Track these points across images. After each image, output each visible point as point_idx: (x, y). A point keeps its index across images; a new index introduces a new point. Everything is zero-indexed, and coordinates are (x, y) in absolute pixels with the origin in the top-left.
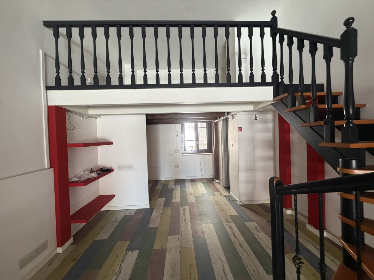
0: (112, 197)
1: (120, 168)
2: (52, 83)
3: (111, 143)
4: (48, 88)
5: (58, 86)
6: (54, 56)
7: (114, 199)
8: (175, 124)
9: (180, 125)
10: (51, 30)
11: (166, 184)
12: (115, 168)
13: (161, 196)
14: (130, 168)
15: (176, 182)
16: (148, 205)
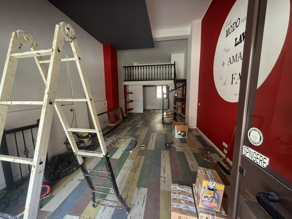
0: (133, 109)
1: (135, 101)
2: (125, 80)
3: (133, 93)
6: (125, 74)
8: (153, 87)
9: (155, 87)
10: (124, 68)
11: (149, 110)
12: (134, 101)
13: (147, 111)
14: (138, 101)
15: (153, 109)
16: (143, 112)
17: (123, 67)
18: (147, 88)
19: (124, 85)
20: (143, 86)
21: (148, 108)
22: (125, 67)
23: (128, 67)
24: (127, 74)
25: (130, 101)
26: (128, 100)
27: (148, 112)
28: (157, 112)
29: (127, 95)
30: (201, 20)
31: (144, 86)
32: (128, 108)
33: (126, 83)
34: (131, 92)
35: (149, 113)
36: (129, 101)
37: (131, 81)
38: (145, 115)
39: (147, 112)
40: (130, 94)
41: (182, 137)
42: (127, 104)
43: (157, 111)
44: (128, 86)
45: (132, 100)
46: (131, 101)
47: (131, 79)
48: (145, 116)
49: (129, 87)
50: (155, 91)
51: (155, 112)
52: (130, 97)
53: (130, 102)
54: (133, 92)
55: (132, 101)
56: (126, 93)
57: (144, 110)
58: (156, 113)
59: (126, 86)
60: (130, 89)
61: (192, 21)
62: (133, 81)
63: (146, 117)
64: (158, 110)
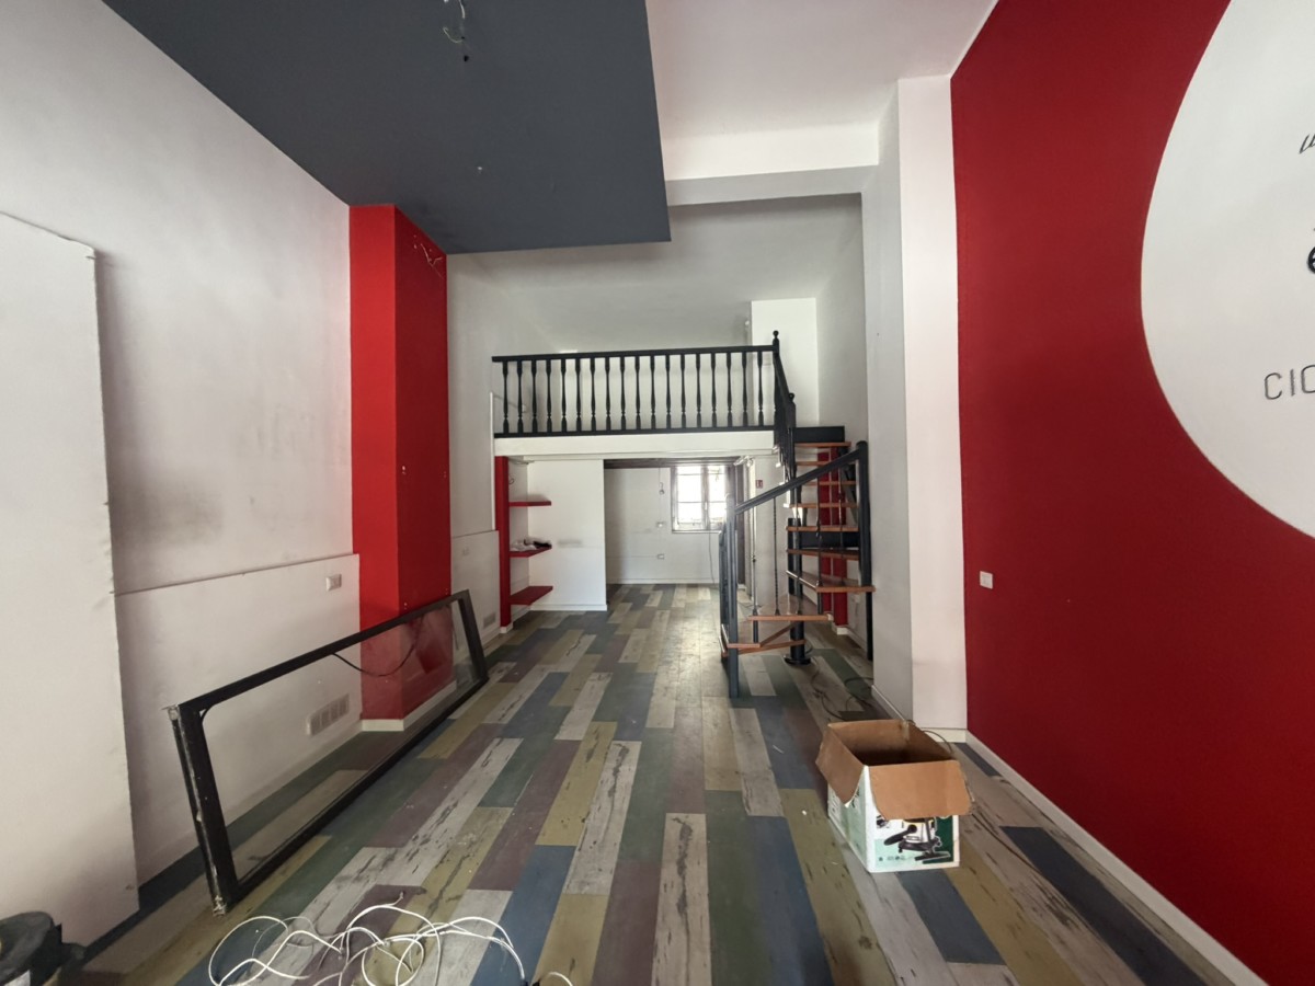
0: (547, 590)
1: (562, 543)
2: (501, 430)
3: (549, 503)
4: (497, 436)
5: (506, 434)
6: (502, 395)
7: (552, 592)
8: (656, 469)
9: (668, 469)
10: (500, 365)
11: (637, 588)
12: (553, 543)
13: (625, 600)
14: (577, 543)
15: (658, 587)
16: (604, 608)
17: (495, 359)
18: (628, 474)
19: (497, 458)
20: (605, 461)
21: (633, 576)
22: (505, 360)
23: (519, 359)
24: (512, 398)
25: (533, 547)
26: (522, 538)
27: (631, 609)
28: (682, 605)
29: (515, 512)
30: (950, 76)
31: (610, 465)
32: (516, 588)
33: (508, 447)
34: (539, 496)
35: (638, 614)
36: (526, 548)
37: (535, 433)
38: (616, 627)
39: (630, 605)
40: (531, 510)
41: (920, 866)
42: (516, 563)
43: (684, 597)
44: (520, 461)
45: (544, 539)
46: (536, 544)
47: (535, 423)
48: (619, 632)
49: (530, 466)
50: (667, 488)
51: (673, 606)
52: (533, 524)
53: (530, 553)
54: (550, 498)
55: (546, 546)
56: (506, 505)
57: (614, 590)
58: (677, 609)
59: (511, 465)
60: (532, 480)
61: (896, 80)
62: (550, 433)
63: (625, 640)
64: (684, 590)
